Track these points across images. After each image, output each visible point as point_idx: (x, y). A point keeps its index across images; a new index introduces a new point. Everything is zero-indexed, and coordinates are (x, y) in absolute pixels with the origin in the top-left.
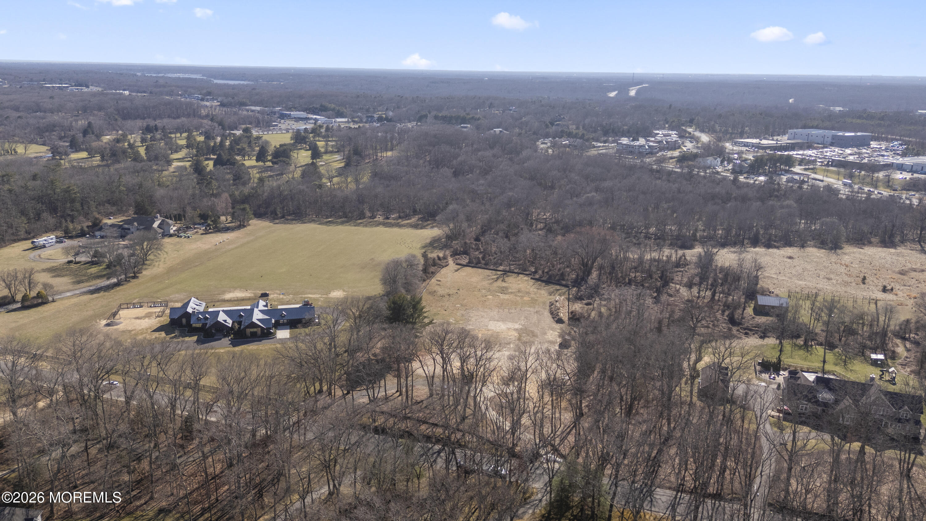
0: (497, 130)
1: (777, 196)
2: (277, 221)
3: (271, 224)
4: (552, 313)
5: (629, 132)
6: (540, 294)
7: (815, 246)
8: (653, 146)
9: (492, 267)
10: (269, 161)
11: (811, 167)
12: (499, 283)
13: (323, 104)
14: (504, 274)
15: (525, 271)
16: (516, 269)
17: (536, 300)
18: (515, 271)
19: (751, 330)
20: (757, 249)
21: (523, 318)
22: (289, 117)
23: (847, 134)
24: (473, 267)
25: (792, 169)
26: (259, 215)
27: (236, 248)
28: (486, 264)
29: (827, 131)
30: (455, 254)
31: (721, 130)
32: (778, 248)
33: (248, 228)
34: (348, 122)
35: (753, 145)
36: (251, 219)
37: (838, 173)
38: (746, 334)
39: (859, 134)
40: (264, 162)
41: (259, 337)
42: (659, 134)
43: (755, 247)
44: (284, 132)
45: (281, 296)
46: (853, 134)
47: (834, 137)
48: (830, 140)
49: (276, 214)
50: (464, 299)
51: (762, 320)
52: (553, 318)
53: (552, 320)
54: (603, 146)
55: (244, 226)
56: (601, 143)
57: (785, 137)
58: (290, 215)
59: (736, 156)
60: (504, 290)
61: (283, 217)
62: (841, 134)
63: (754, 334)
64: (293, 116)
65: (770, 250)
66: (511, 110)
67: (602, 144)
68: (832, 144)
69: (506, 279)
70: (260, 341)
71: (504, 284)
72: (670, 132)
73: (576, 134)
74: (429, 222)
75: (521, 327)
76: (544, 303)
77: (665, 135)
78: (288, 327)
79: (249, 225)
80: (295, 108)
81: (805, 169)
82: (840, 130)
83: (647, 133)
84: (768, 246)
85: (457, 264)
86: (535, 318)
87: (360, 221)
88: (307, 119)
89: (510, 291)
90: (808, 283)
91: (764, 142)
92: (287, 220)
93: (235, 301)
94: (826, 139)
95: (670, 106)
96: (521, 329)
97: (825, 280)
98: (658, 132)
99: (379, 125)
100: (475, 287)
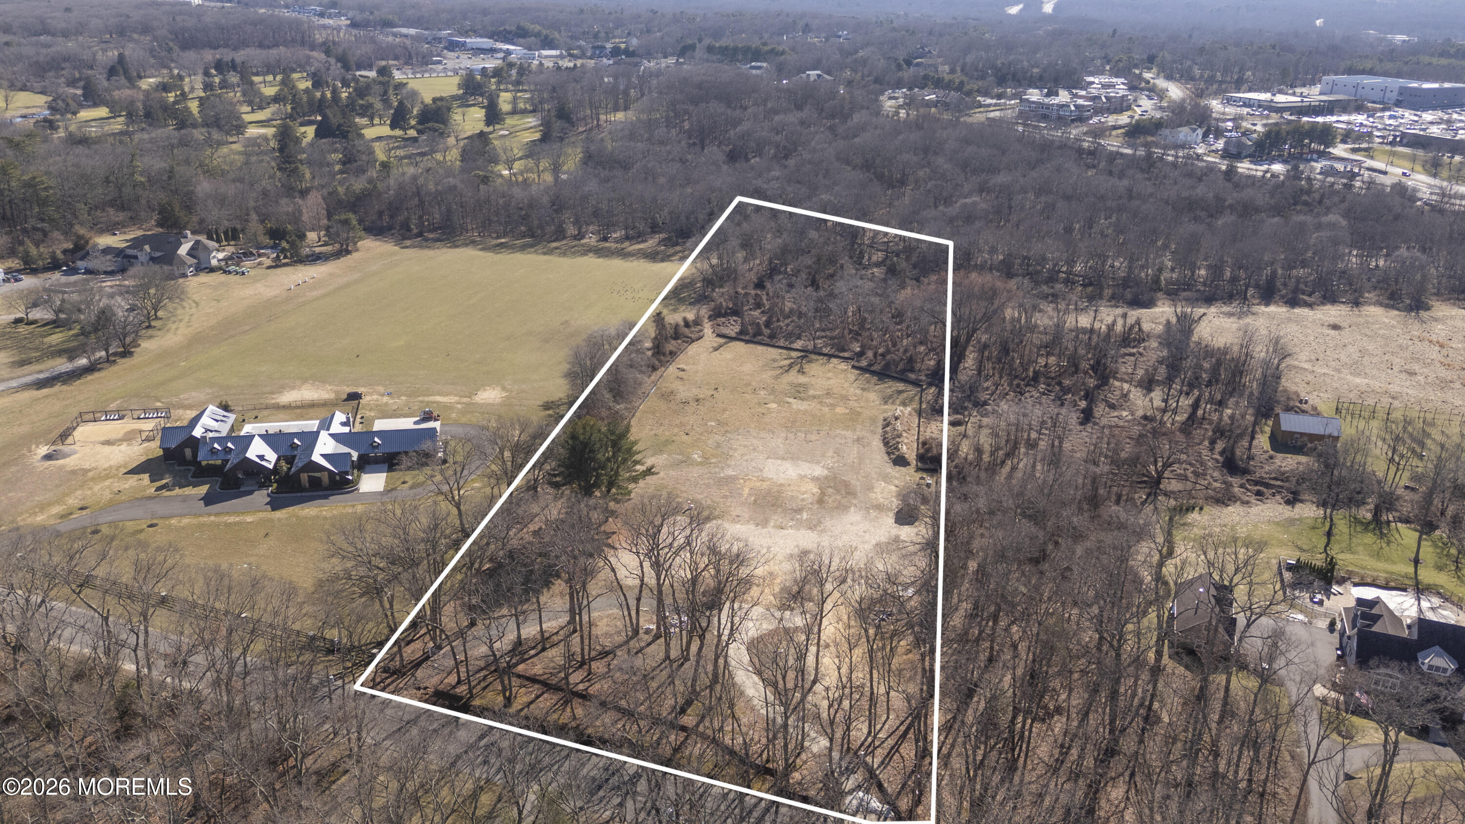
0: (813, 73)
1: (1306, 204)
2: (408, 243)
3: (397, 248)
4: (886, 443)
5: (1041, 78)
6: (867, 401)
7: (1380, 304)
8: (1083, 106)
9: (782, 343)
10: (412, 127)
11: (1364, 145)
12: (793, 377)
13: (522, 24)
14: (803, 357)
15: (843, 350)
16: (826, 346)
17: (859, 414)
18: (825, 350)
19: (1268, 486)
20: (1272, 309)
21: (830, 454)
22: (462, 46)
23: (1426, 86)
24: (747, 342)
25: (1331, 150)
26: (377, 231)
27: (324, 296)
28: (772, 336)
29: (1389, 80)
30: (717, 314)
31: (1202, 76)
32: (1310, 306)
33: (355, 255)
34: (561, 57)
35: (1260, 105)
36: (361, 238)
37: (1413, 159)
38: (1259, 493)
39: (1447, 85)
40: (404, 129)
41: (326, 489)
42: (1093, 83)
43: (1267, 305)
44: (450, 73)
45: (385, 399)
46: (1436, 85)
47: (1403, 91)
48: (1394, 96)
49: (409, 230)
50: (724, 410)
51: (1289, 462)
52: (888, 453)
53: (886, 458)
54: (996, 105)
55: (348, 252)
56: (992, 98)
57: (1317, 89)
58: (434, 230)
59: (1230, 124)
60: (799, 391)
61: (420, 234)
62: (1414, 85)
63: (1274, 495)
64: (469, 46)
65: (1297, 311)
66: (840, 37)
67: (994, 101)
68: (1398, 104)
69: (807, 367)
70: (326, 497)
71: (802, 379)
72: (1114, 80)
73: (950, 81)
74: (678, 248)
75: (826, 472)
76: (873, 420)
77: (1104, 86)
78: (386, 466)
79: (357, 250)
80: (475, 31)
81: (1354, 151)
82: (1412, 76)
83: (1074, 82)
84: (1293, 303)
85: (719, 336)
86: (853, 453)
87: (554, 245)
88: (492, 51)
89: (811, 392)
90: (1371, 382)
91: (1280, 98)
92: (427, 240)
93: (298, 407)
94: (1388, 94)
95: (1115, 31)
96: (826, 478)
97: (1404, 376)
98: (1091, 79)
99: (611, 62)
100: (748, 384)
